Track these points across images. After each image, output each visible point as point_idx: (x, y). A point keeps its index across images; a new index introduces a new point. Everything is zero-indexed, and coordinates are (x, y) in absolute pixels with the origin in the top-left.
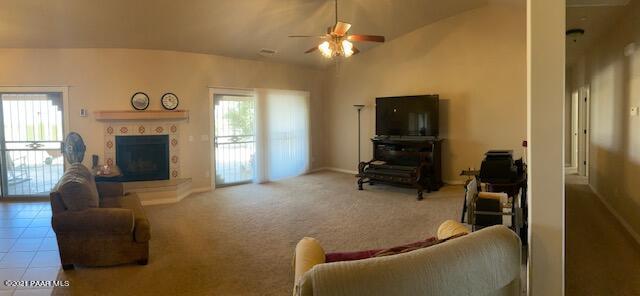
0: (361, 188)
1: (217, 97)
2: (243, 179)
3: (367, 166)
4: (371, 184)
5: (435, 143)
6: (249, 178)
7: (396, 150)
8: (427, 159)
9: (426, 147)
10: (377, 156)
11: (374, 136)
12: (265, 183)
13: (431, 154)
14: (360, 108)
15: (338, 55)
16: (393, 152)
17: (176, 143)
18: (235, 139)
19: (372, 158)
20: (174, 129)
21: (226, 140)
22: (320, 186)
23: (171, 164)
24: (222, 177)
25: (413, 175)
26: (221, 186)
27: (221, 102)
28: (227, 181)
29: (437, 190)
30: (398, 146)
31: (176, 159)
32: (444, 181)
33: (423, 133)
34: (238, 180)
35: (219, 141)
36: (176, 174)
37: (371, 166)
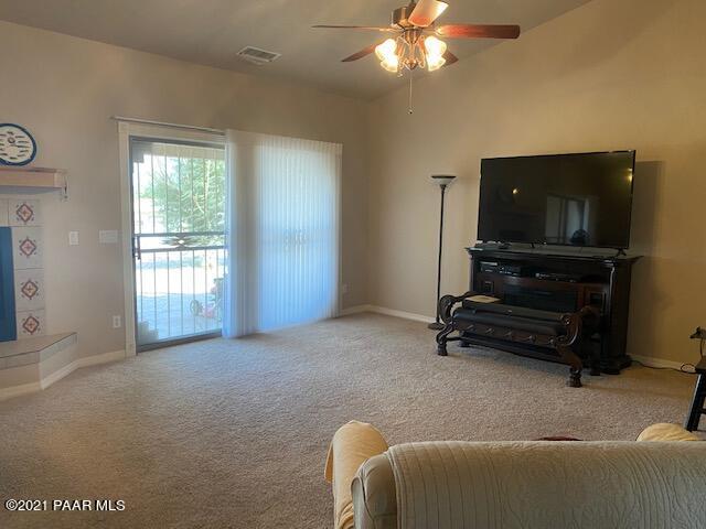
0: (443, 352)
1: (139, 144)
2: (200, 330)
3: (458, 305)
4: (465, 345)
5: (618, 264)
6: (213, 327)
7: (521, 275)
8: (596, 301)
9: (593, 272)
10: (478, 285)
11: (473, 241)
12: (248, 335)
13: (607, 291)
14: (445, 182)
15: (414, 67)
16: (514, 280)
17: (30, 247)
18: (183, 242)
19: (467, 288)
20: (26, 213)
21: (157, 243)
22: (360, 343)
23: (21, 302)
24: (151, 328)
25: (561, 331)
26: (149, 346)
27: (147, 157)
28: (162, 336)
29: (616, 372)
30: (527, 267)
31: (32, 289)
32: (634, 357)
33: (579, 240)
34: (189, 331)
35: (145, 243)
36: (34, 325)
37: (468, 306)
